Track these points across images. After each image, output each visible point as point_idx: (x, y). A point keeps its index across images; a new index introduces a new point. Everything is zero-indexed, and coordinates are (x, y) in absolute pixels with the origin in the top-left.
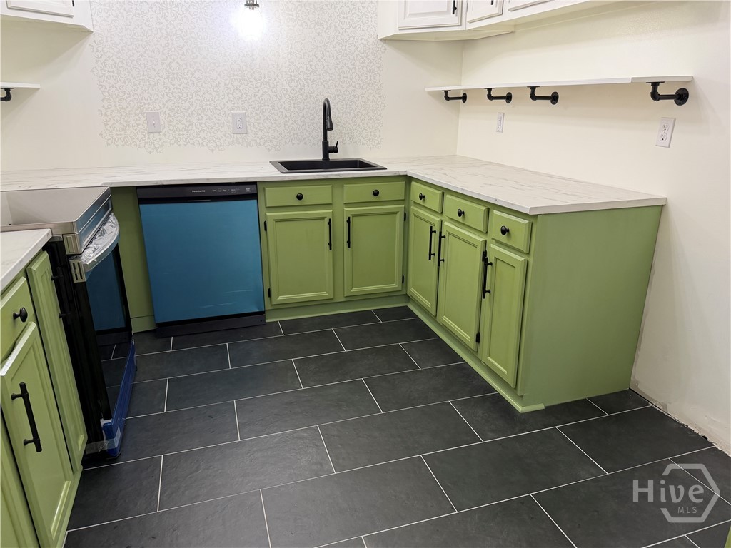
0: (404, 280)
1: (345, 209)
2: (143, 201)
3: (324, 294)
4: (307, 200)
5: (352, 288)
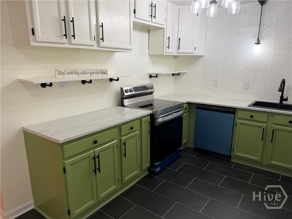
1: (273, 126)
2: (197, 108)
3: (257, 158)
4: (255, 119)
5: (271, 161)
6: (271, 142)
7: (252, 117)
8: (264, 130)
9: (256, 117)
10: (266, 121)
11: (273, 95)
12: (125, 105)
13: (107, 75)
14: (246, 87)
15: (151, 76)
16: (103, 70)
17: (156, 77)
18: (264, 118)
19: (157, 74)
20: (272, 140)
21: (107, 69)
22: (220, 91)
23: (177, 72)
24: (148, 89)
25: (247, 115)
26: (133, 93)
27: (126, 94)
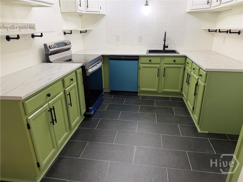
1: (164, 65)
2: (110, 59)
3: (155, 90)
4: (152, 62)
5: (164, 89)
6: (164, 77)
8: (158, 69)
9: (154, 60)
10: (160, 63)
11: (159, 45)
12: (51, 61)
13: (35, 29)
14: (140, 40)
15: (65, 33)
16: (31, 25)
17: (71, 33)
18: (157, 60)
19: (71, 31)
20: (164, 75)
21: (35, 24)
22: (122, 44)
23: (84, 29)
24: (67, 45)
25: (147, 60)
26: (56, 49)
27: (51, 50)
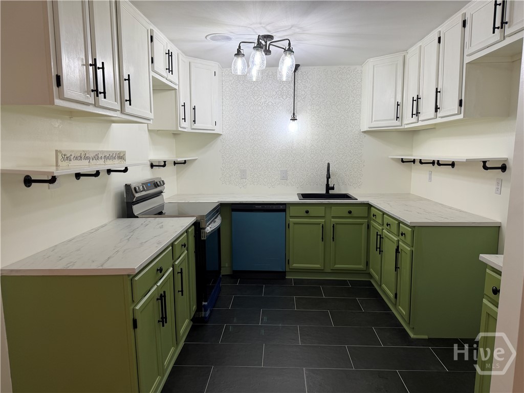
0: (367, 264)
1: (332, 220)
2: (233, 210)
3: (318, 266)
4: (311, 214)
5: (335, 264)
6: (333, 241)
7: (307, 212)
8: (323, 227)
9: (313, 211)
10: (324, 215)
11: (317, 185)
12: (136, 214)
13: (125, 161)
14: (284, 177)
15: (152, 166)
16: (120, 153)
17: (164, 166)
18: (320, 211)
19: (165, 162)
20: (333, 238)
21: (125, 151)
22: (250, 184)
23: (182, 159)
24: (158, 186)
25: (301, 211)
26: (144, 193)
27: (137, 195)
